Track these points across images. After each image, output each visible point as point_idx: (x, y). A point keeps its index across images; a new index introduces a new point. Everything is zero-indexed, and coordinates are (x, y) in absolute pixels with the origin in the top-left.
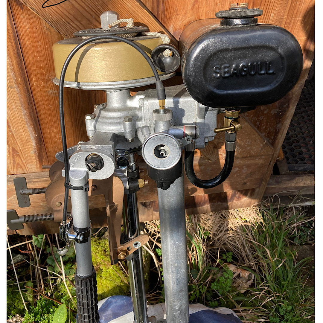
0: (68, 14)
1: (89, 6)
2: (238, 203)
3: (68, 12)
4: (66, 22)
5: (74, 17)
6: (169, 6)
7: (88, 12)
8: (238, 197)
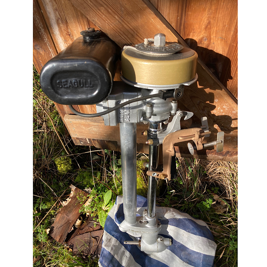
0: (120, 31)
1: (133, 26)
2: (230, 158)
3: (120, 30)
4: (118, 36)
5: (123, 32)
6: (188, 26)
7: (132, 30)
8: (231, 154)
